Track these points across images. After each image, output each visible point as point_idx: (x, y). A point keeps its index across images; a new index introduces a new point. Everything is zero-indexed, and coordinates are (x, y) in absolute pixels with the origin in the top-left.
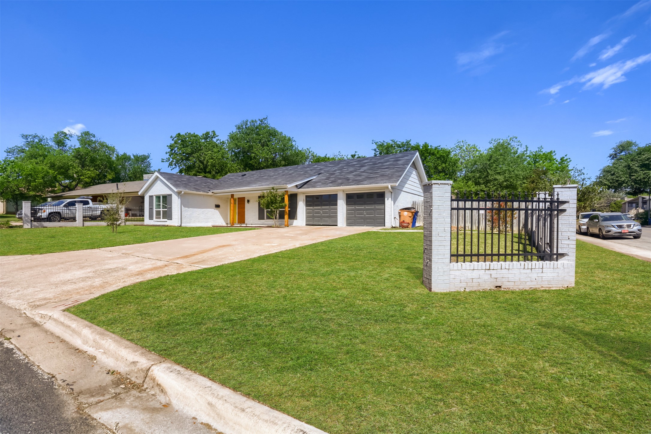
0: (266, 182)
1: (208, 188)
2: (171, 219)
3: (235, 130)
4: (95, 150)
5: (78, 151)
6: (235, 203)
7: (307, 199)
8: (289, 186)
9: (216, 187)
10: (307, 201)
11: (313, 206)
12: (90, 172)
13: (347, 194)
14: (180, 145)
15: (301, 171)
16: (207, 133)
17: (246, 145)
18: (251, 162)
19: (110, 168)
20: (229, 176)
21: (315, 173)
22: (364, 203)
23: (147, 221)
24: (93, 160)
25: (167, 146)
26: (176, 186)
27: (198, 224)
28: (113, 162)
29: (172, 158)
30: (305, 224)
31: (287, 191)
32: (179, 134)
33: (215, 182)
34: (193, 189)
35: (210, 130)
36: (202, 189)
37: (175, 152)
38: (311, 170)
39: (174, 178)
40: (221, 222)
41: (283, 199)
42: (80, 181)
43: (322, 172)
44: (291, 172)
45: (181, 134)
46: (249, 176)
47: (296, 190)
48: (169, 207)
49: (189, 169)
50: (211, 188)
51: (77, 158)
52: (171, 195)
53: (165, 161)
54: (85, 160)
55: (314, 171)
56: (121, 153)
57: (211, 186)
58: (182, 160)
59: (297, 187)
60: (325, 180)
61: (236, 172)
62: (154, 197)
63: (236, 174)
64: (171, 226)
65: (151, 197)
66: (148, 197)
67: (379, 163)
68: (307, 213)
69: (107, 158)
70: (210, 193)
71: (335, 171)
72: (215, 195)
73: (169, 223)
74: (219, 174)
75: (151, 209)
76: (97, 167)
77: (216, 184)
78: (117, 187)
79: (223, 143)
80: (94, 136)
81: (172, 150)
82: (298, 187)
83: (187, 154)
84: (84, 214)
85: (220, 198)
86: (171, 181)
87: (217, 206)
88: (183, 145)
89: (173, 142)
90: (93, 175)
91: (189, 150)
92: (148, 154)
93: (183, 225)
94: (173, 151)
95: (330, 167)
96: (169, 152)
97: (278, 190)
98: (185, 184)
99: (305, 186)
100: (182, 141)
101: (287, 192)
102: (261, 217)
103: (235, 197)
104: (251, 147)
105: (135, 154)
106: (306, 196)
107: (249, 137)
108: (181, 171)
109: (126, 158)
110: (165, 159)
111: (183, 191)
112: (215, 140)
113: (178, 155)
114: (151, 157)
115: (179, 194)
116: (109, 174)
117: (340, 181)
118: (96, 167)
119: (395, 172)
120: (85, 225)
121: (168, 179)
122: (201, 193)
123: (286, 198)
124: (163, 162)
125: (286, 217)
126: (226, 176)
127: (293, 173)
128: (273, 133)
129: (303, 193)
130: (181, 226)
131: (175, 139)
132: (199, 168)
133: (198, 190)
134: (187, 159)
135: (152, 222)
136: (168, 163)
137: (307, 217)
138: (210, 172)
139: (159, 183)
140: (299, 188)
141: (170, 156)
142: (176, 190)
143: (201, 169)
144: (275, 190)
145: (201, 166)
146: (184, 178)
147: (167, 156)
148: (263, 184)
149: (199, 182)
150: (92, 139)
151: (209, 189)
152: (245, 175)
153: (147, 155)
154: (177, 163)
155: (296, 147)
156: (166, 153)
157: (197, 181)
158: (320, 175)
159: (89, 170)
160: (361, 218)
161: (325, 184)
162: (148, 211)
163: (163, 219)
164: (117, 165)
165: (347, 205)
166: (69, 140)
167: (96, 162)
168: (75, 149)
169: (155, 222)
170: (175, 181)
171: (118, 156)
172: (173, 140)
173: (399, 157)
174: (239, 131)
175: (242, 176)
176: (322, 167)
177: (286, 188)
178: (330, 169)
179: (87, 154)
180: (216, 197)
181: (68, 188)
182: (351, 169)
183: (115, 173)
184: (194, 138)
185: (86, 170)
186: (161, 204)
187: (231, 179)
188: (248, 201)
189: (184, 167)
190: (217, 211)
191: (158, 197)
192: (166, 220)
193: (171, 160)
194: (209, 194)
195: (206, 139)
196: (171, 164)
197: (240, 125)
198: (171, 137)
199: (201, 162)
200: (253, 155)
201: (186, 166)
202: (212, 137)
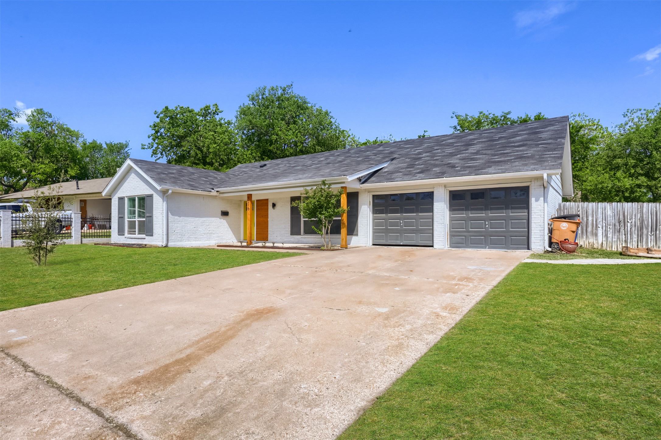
0: (304, 173)
1: (211, 184)
2: (152, 235)
3: (248, 103)
4: (52, 135)
5: (26, 135)
6: (253, 209)
7: (376, 201)
8: (350, 178)
9: (223, 183)
10: (375, 205)
11: (386, 213)
12: (43, 166)
13: (450, 192)
14: (168, 124)
15: (358, 157)
16: (207, 107)
17: (264, 122)
18: (271, 148)
19: (74, 160)
20: (240, 168)
21: (384, 158)
22: (486, 208)
23: (115, 238)
24: (48, 149)
25: (150, 126)
26: (159, 180)
27: (194, 242)
28: (77, 152)
29: (157, 143)
30: (371, 244)
31: (346, 187)
32: (167, 108)
33: (220, 175)
34: (187, 187)
35: (211, 104)
36: (202, 187)
37: (161, 135)
38: (375, 155)
39: (157, 168)
40: (230, 239)
41: (339, 201)
42: (29, 178)
43: (396, 156)
44: (340, 159)
45: (170, 108)
46: (271, 167)
47: (358, 186)
48: (148, 215)
49: (180, 160)
50: (215, 185)
51: (26, 146)
52: (151, 196)
53: (146, 147)
54: (37, 150)
55: (381, 156)
56: (89, 140)
57: (215, 182)
58: (172, 147)
59: (360, 180)
60: (407, 168)
61: (250, 162)
62: (126, 199)
63: (250, 165)
64: (151, 247)
65: (121, 199)
66: (117, 199)
67: (500, 138)
68: (375, 224)
69: (69, 146)
70: (214, 193)
71: (420, 153)
72: (222, 195)
73: (148, 241)
74: (225, 166)
75: (121, 218)
76: (55, 159)
77: (222, 179)
78: (78, 186)
79: (229, 123)
80: (50, 116)
81: (157, 132)
82: (362, 181)
83: (178, 137)
84: (14, 227)
85: (228, 200)
86: (152, 173)
87: (225, 214)
88: (173, 124)
89: (158, 120)
90: (48, 170)
91: (181, 131)
92: (126, 141)
93: (171, 244)
94: (159, 134)
95: (408, 148)
96: (152, 135)
97: (333, 186)
98: (174, 177)
99: (373, 179)
100: (171, 118)
101: (344, 188)
102: (295, 231)
103: (254, 198)
104: (271, 126)
105: (108, 142)
106: (373, 196)
107: (268, 110)
108: (169, 162)
109: (95, 147)
110: (147, 144)
111: (171, 188)
112: (217, 117)
113: (165, 138)
114: (130, 146)
115: (164, 193)
116: (72, 168)
117: (437, 169)
118: (53, 159)
119: (545, 151)
120: (15, 245)
121: (147, 171)
122: (200, 192)
123: (344, 199)
124: (144, 148)
125: (344, 231)
126: (236, 168)
127: (344, 160)
128: (302, 107)
129: (369, 191)
130: (166, 246)
131: (162, 115)
132: (195, 158)
133: (196, 187)
134: (179, 145)
135: (122, 240)
136: (150, 151)
137: (375, 232)
138: (211, 164)
139: (133, 176)
140: (363, 183)
141: (154, 140)
142: (159, 188)
143: (199, 160)
144: (327, 186)
145: (199, 155)
146: (173, 169)
147: (150, 140)
148: (301, 176)
149: (196, 176)
150: (47, 119)
151: (211, 187)
152: (265, 165)
153: (124, 143)
154: (164, 150)
155: (337, 125)
156: (149, 137)
157: (193, 173)
158: (394, 162)
159: (42, 163)
160: (480, 234)
161: (409, 174)
162: (117, 221)
163: (139, 234)
164: (83, 157)
165: (450, 210)
166: (15, 120)
167: (53, 152)
168: (23, 133)
169: (127, 239)
170: (159, 174)
171: (85, 144)
172: (158, 117)
173: (537, 128)
174: (253, 104)
175: (261, 167)
176: (393, 150)
177: (343, 183)
178: (409, 152)
179: (40, 141)
180: (223, 199)
181: (14, 188)
182: (449, 150)
183: (80, 167)
184: (188, 114)
185: (38, 163)
186: (137, 209)
187: (244, 171)
188: (274, 205)
189: (175, 157)
190: (225, 221)
191: (132, 200)
192: (144, 236)
193: (155, 145)
194: (212, 194)
195: (205, 116)
196: (154, 153)
197: (255, 94)
198: (156, 113)
199: (199, 149)
200: (274, 137)
201: (176, 154)
202: (214, 113)
